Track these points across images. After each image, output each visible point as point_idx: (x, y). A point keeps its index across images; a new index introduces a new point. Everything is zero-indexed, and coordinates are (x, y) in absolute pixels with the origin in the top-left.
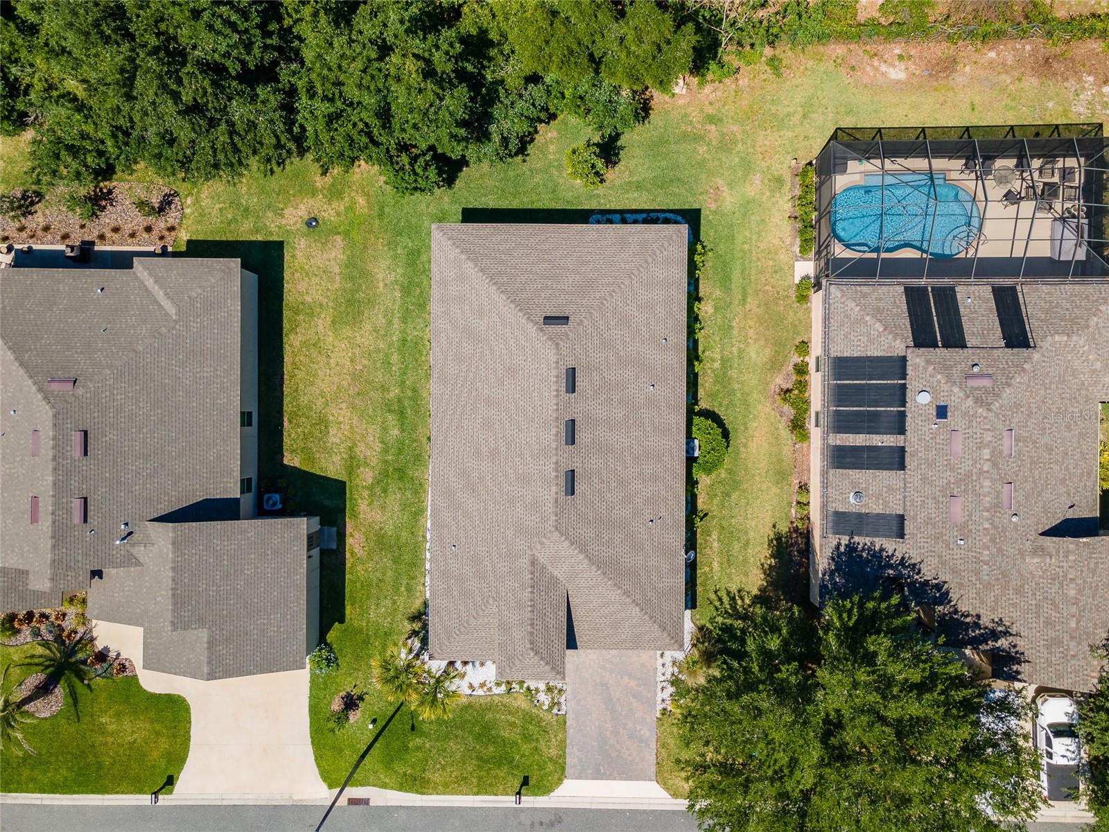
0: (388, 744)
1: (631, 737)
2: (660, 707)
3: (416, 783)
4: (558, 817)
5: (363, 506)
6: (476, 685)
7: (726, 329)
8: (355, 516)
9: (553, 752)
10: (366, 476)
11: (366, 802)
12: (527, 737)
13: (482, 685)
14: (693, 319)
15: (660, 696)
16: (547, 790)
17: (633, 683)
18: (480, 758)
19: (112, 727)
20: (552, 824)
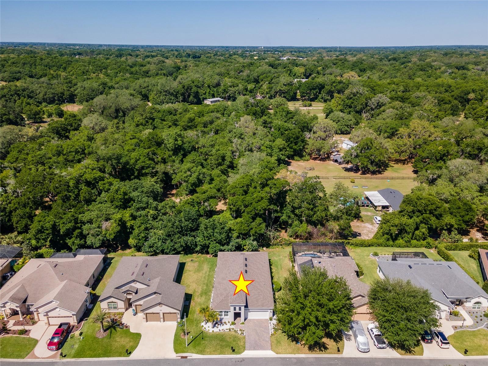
0: (195, 343)
1: (263, 340)
2: (271, 333)
3: (202, 352)
4: (243, 360)
5: (196, 298)
6: (221, 330)
7: (278, 273)
8: (194, 300)
9: (242, 344)
10: (197, 294)
11: (186, 357)
12: (234, 341)
13: (223, 330)
14: (271, 273)
15: (270, 331)
16: (240, 353)
17: (263, 329)
18: (221, 345)
19: (119, 340)
20: (241, 361)
